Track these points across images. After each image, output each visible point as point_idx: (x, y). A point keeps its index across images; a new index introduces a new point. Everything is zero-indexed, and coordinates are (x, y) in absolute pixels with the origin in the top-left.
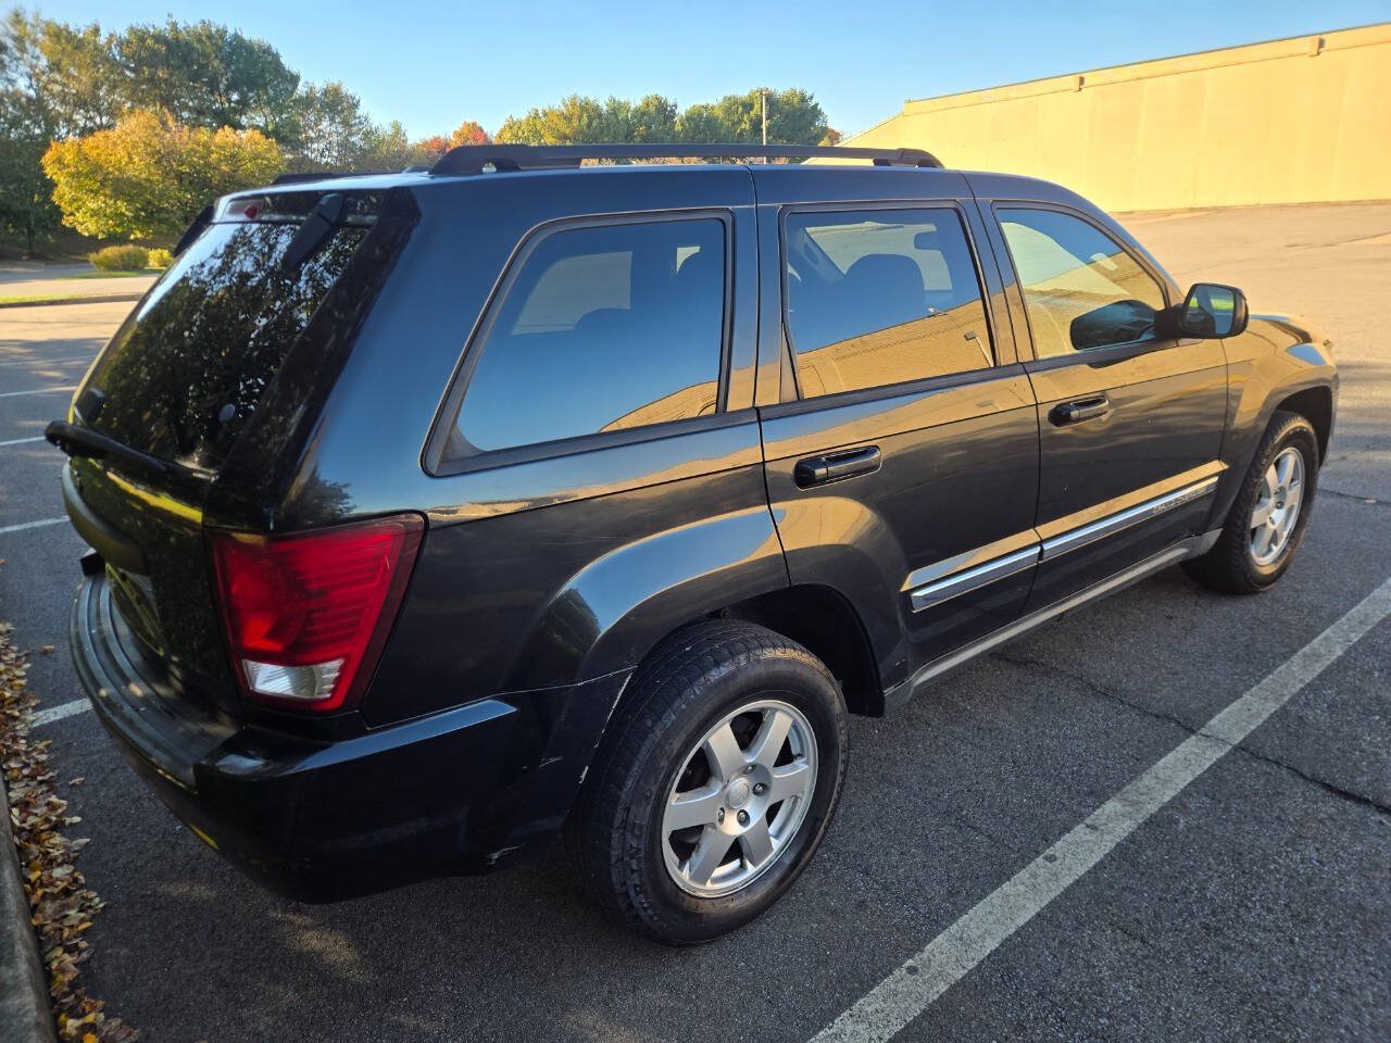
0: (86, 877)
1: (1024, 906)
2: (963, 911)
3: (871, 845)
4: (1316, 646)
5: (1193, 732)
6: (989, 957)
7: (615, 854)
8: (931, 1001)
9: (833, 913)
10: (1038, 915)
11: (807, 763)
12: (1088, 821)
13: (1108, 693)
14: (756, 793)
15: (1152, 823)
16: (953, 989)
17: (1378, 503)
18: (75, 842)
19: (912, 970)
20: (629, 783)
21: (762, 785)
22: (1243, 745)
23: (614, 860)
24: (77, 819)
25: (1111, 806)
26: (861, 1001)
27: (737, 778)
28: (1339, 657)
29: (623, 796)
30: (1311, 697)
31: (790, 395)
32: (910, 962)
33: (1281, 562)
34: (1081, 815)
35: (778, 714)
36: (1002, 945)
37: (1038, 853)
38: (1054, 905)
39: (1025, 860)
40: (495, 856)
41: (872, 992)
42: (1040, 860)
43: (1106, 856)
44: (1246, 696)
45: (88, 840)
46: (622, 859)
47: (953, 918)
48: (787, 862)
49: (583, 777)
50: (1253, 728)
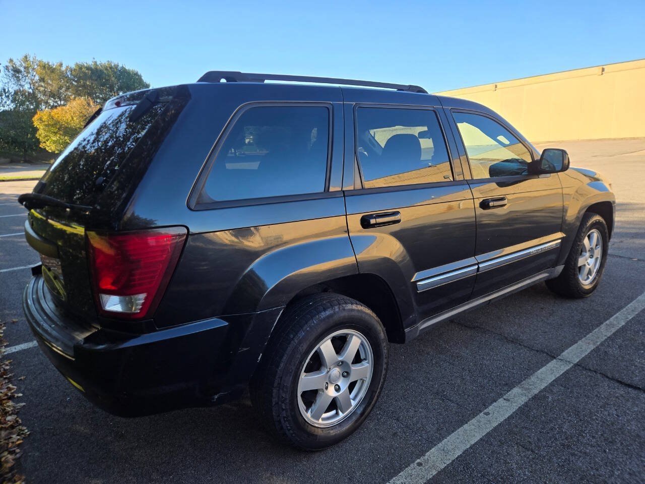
0: (22, 420)
1: (474, 435)
2: (444, 437)
3: (400, 408)
4: (612, 321)
5: (555, 358)
6: (457, 458)
7: (274, 400)
8: (428, 479)
9: (381, 438)
10: (481, 439)
11: (368, 363)
12: (505, 397)
13: (514, 341)
14: (344, 376)
15: (535, 398)
16: (439, 473)
17: (638, 260)
18: (18, 405)
19: (420, 464)
20: (282, 365)
21: (346, 372)
22: (578, 364)
23: (274, 403)
24: (21, 395)
25: (516, 390)
26: (394, 478)
27: (334, 367)
28: (623, 325)
29: (279, 372)
30: (610, 343)
31: (360, 187)
32: (418, 461)
33: (594, 283)
34: (501, 394)
35: (354, 337)
36: (463, 453)
37: (481, 411)
38: (489, 435)
39: (474, 414)
40: (216, 397)
41: (399, 474)
42: (482, 414)
43: (514, 413)
44: (580, 342)
45: (25, 404)
46: (278, 403)
47: (440, 440)
48: (359, 412)
49: (259, 358)
50: (583, 356)
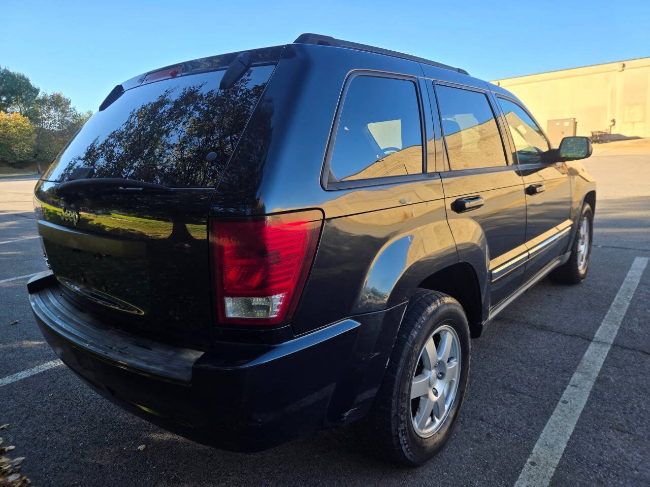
0: (31, 479)
1: (567, 425)
2: (540, 432)
4: (617, 302)
5: (591, 341)
6: (565, 451)
7: (393, 412)
8: (551, 477)
9: (477, 441)
10: (576, 429)
11: (456, 361)
12: (571, 383)
13: (543, 328)
14: (439, 378)
15: (598, 380)
16: (557, 468)
17: (603, 247)
18: (15, 460)
19: (533, 464)
20: (399, 370)
21: (441, 373)
22: (615, 344)
23: (393, 416)
24: (12, 447)
25: (576, 376)
26: (517, 483)
27: (433, 369)
28: (629, 306)
29: (397, 378)
30: (629, 321)
31: (447, 169)
32: (529, 460)
33: (586, 267)
34: (566, 381)
35: (448, 333)
36: (568, 445)
37: (558, 401)
38: (578, 423)
39: (554, 404)
40: (347, 414)
41: (519, 477)
42: (560, 403)
43: (589, 397)
44: (603, 324)
45: (24, 458)
46: (397, 415)
47: (537, 434)
48: (452, 416)
49: (387, 364)
50: (614, 336)
